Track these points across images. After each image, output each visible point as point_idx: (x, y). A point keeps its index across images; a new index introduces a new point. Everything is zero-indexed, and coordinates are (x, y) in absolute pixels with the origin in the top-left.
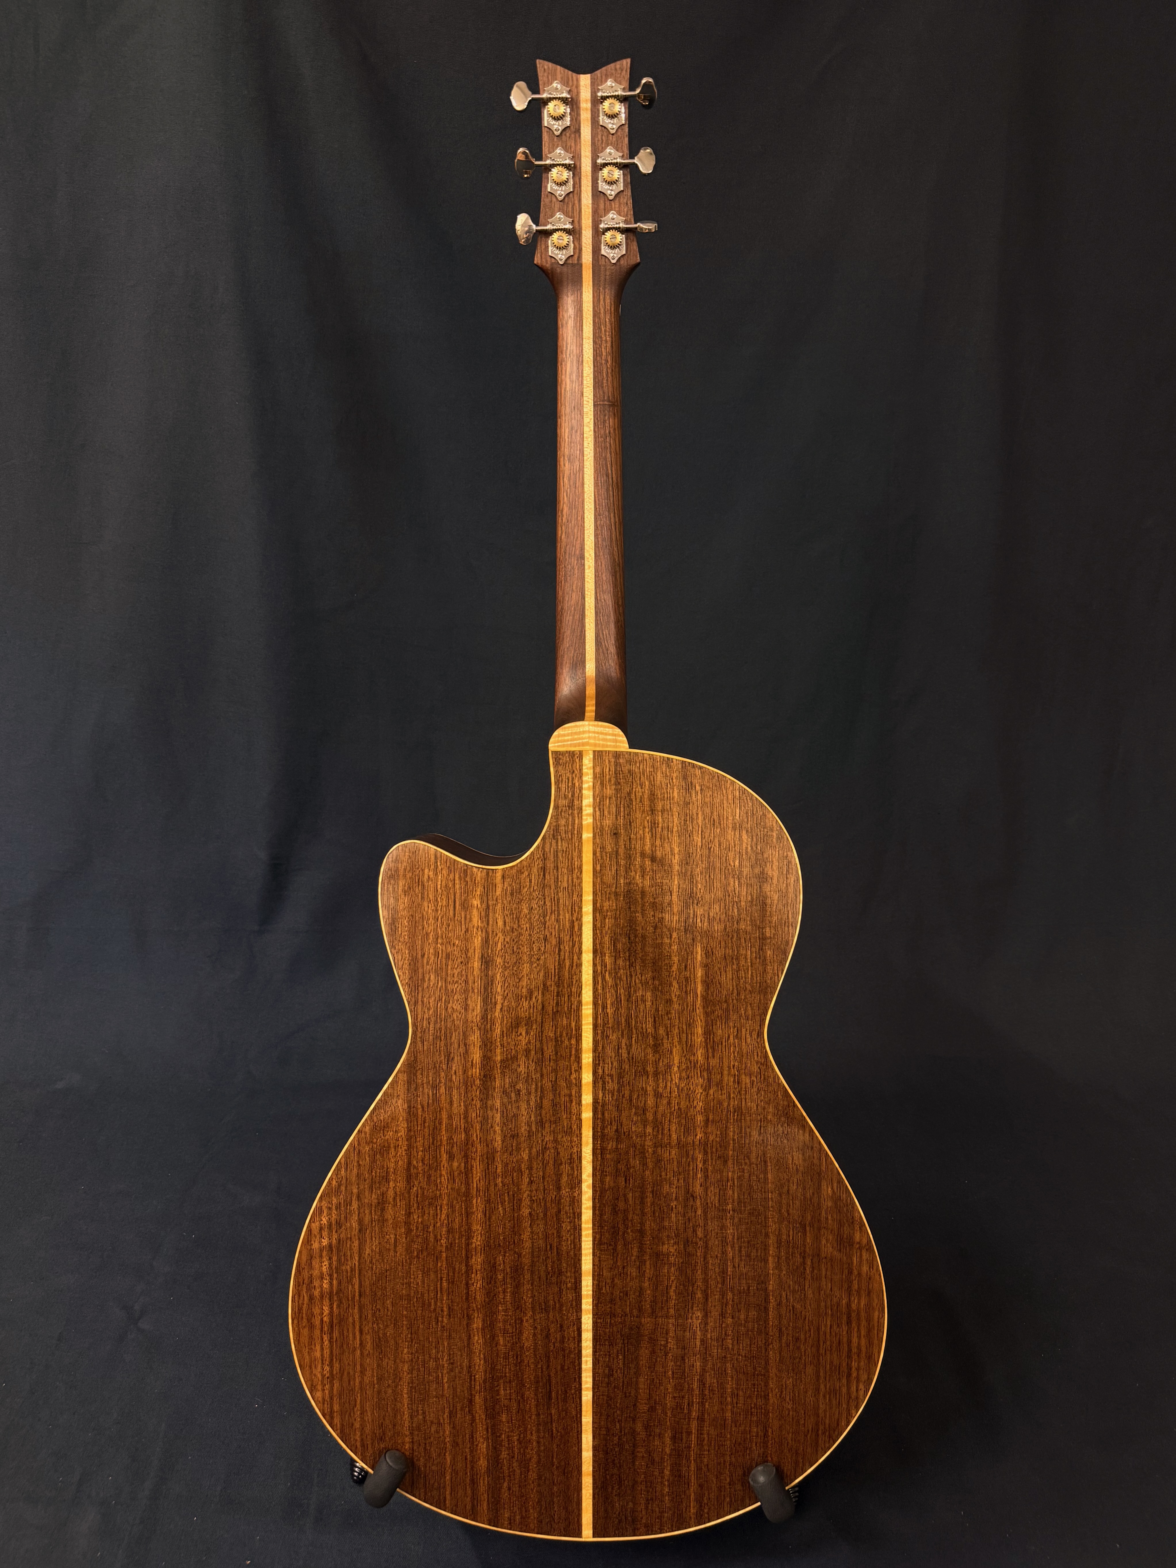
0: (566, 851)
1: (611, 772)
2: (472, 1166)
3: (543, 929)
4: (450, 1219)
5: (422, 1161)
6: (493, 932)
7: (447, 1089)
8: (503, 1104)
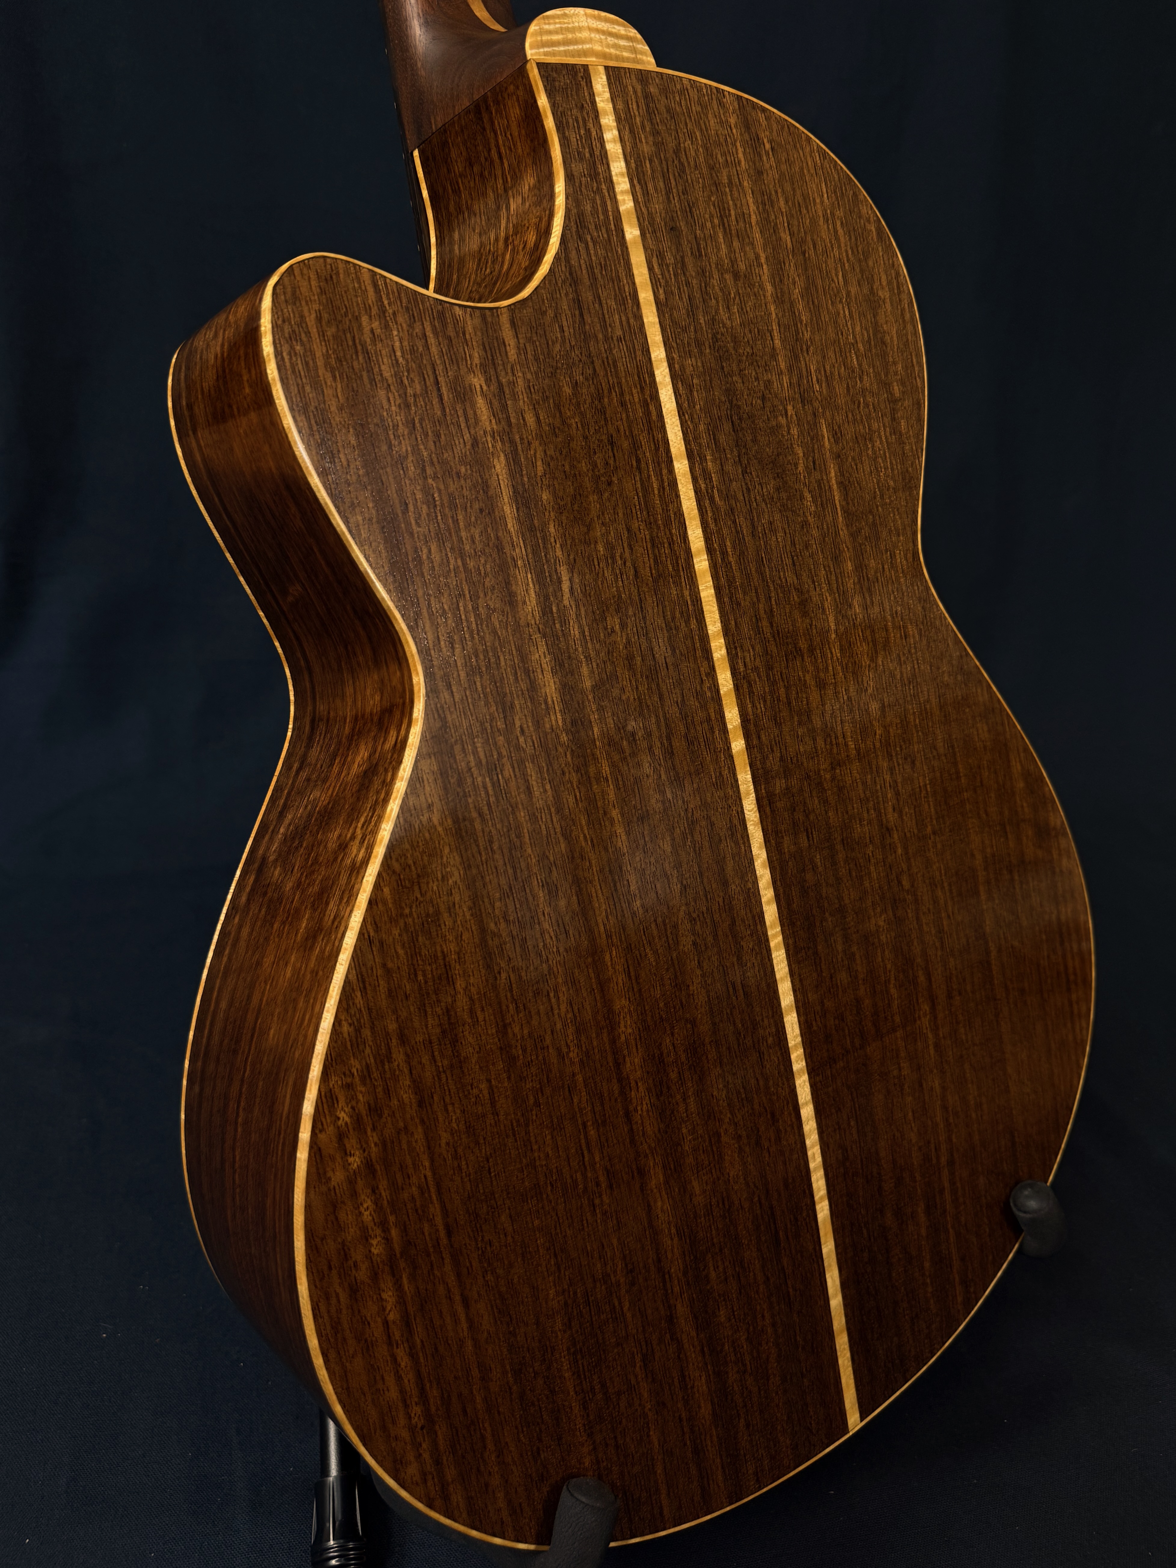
0: (606, 265)
1: (641, 111)
2: (590, 896)
3: (603, 422)
4: (576, 1008)
5: (505, 918)
6: (522, 439)
7: (516, 765)
8: (613, 765)
